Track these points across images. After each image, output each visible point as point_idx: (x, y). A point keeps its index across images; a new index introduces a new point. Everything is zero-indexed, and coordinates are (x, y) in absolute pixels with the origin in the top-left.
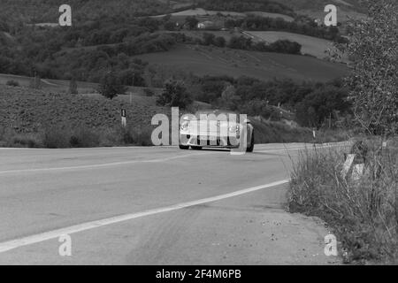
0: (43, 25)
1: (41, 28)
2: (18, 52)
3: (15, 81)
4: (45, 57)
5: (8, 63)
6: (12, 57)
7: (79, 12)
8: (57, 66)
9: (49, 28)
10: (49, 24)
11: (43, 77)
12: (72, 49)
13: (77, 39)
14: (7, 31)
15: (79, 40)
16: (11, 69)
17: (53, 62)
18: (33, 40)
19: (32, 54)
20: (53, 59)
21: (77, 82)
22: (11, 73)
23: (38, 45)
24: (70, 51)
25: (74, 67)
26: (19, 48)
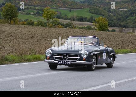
0: (122, 10)
1: (121, 11)
2: (114, 19)
3: (114, 29)
4: (123, 20)
5: (111, 23)
6: (113, 21)
7: (134, 5)
8: (127, 23)
9: (124, 11)
10: (124, 9)
11: (123, 27)
12: (132, 18)
13: (134, 14)
14: (111, 12)
15: (135, 14)
16: (112, 25)
17: (126, 22)
18: (119, 15)
19: (119, 20)
20: (126, 21)
21: (135, 29)
22: (113, 26)
23: (121, 16)
24: (131, 18)
25: (133, 24)
26: (115, 18)
